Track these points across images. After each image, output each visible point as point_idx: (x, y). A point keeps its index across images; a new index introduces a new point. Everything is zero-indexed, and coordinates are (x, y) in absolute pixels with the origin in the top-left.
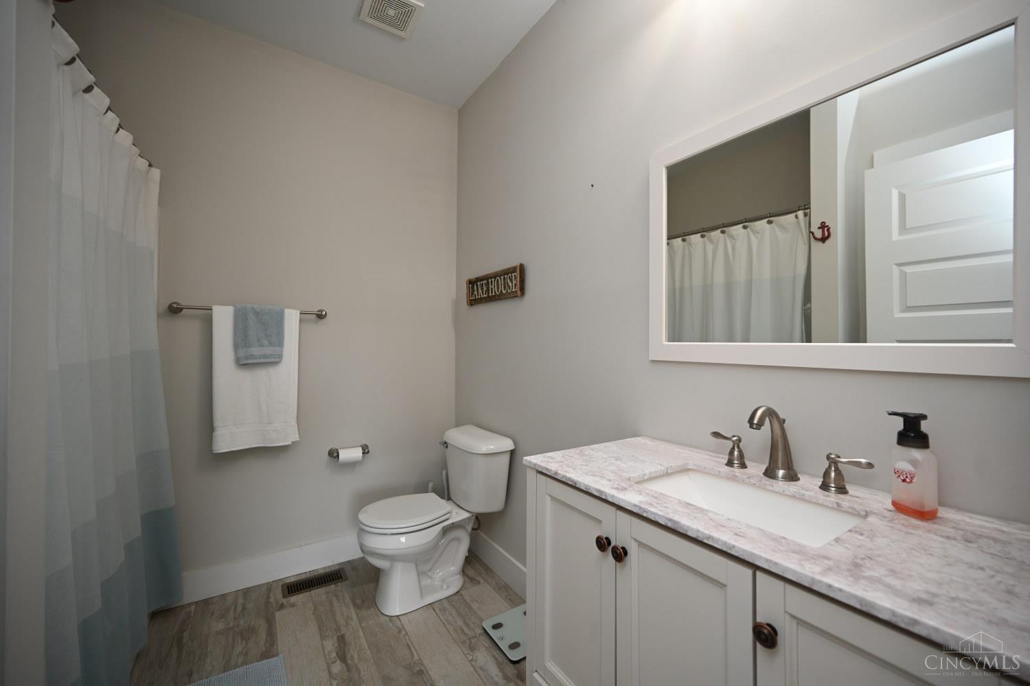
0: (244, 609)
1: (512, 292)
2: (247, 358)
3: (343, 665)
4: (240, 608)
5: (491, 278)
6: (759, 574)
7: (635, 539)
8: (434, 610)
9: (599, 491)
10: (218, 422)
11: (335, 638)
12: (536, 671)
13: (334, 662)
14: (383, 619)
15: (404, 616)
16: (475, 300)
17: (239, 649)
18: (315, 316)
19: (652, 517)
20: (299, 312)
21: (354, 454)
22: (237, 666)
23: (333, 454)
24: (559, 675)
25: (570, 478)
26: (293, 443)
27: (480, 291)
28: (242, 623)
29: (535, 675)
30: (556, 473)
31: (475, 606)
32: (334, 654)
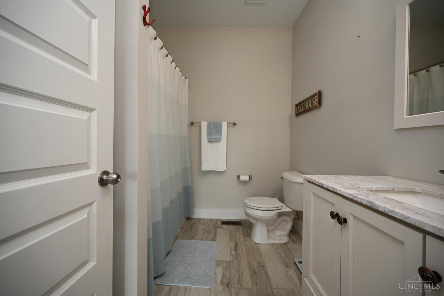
0: (209, 224)
1: (315, 106)
2: (211, 139)
3: (235, 252)
4: (208, 224)
5: (305, 101)
6: (428, 237)
7: (351, 214)
8: (273, 247)
9: (333, 188)
10: (203, 161)
11: (234, 243)
12: (306, 277)
13: (233, 250)
14: (252, 243)
15: (261, 245)
16: (299, 113)
17: (206, 235)
18: (232, 124)
19: (359, 200)
20: (227, 123)
21: (246, 178)
22: (204, 240)
23: (238, 177)
24: (316, 283)
25: (320, 183)
26: (225, 171)
27: (300, 108)
28: (208, 228)
29: (305, 279)
30: (315, 181)
31: (292, 251)
32: (233, 248)
